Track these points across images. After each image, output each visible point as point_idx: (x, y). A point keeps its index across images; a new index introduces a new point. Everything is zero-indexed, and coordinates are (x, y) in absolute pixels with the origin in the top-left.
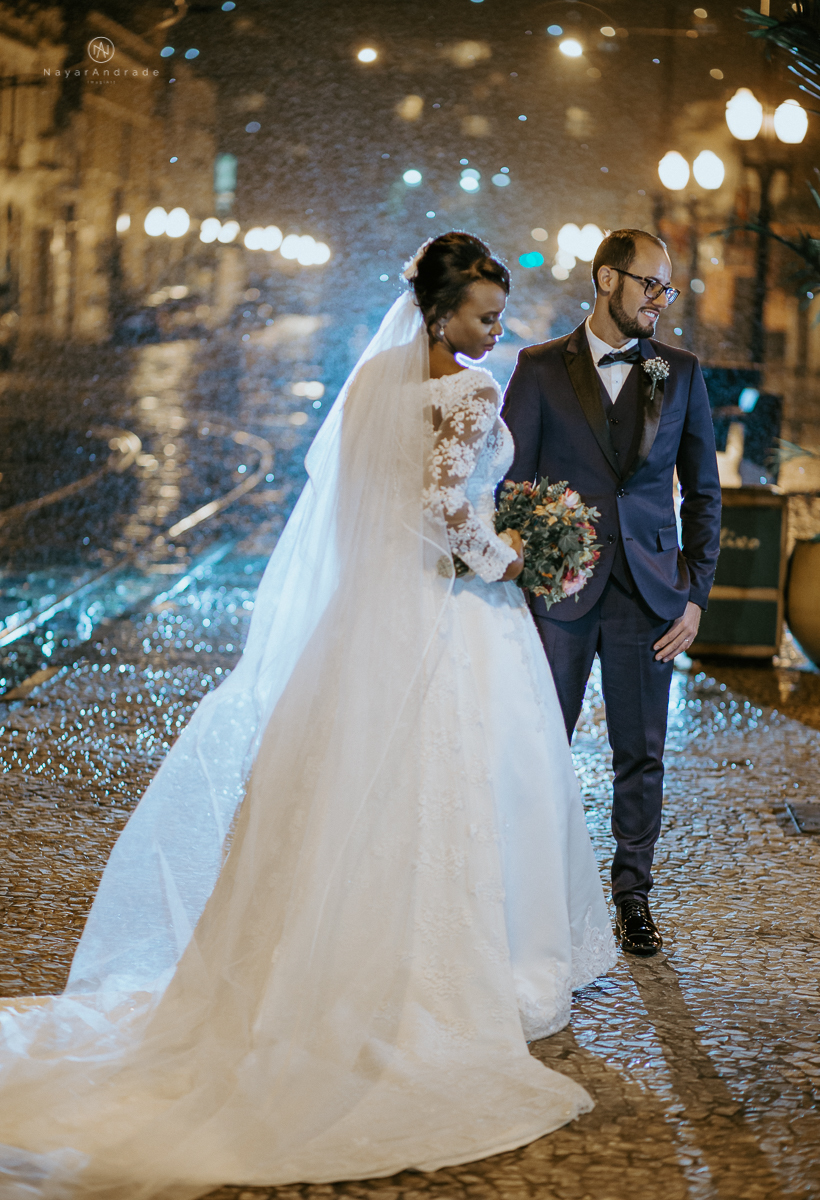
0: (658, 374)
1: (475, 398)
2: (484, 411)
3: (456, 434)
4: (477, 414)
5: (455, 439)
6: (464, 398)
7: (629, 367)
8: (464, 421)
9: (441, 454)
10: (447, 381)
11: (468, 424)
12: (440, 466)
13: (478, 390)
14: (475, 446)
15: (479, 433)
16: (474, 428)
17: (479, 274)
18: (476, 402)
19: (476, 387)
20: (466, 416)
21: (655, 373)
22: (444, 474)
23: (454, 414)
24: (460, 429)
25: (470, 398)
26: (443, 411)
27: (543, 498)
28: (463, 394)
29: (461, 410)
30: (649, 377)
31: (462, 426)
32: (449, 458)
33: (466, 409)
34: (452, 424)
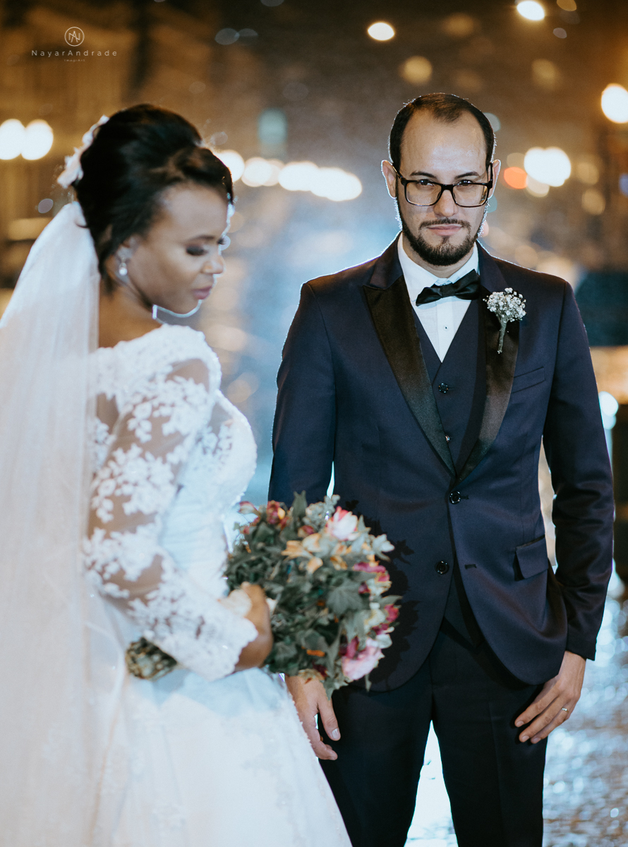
0: (508, 313)
1: (170, 377)
2: (185, 398)
3: (137, 441)
4: (173, 405)
5: (135, 450)
6: (152, 379)
7: (466, 304)
8: (150, 419)
9: (112, 476)
10: (125, 350)
11: (157, 422)
12: (111, 497)
13: (174, 365)
14: (173, 458)
15: (178, 438)
16: (167, 429)
17: (180, 174)
18: (171, 384)
19: (172, 359)
20: (154, 409)
21: (503, 312)
22: (118, 511)
23: (135, 406)
24: (143, 432)
25: (160, 378)
26: (120, 402)
28: (149, 373)
29: (145, 400)
30: (494, 318)
31: (147, 426)
32: (126, 482)
33: (154, 398)
34: (132, 424)
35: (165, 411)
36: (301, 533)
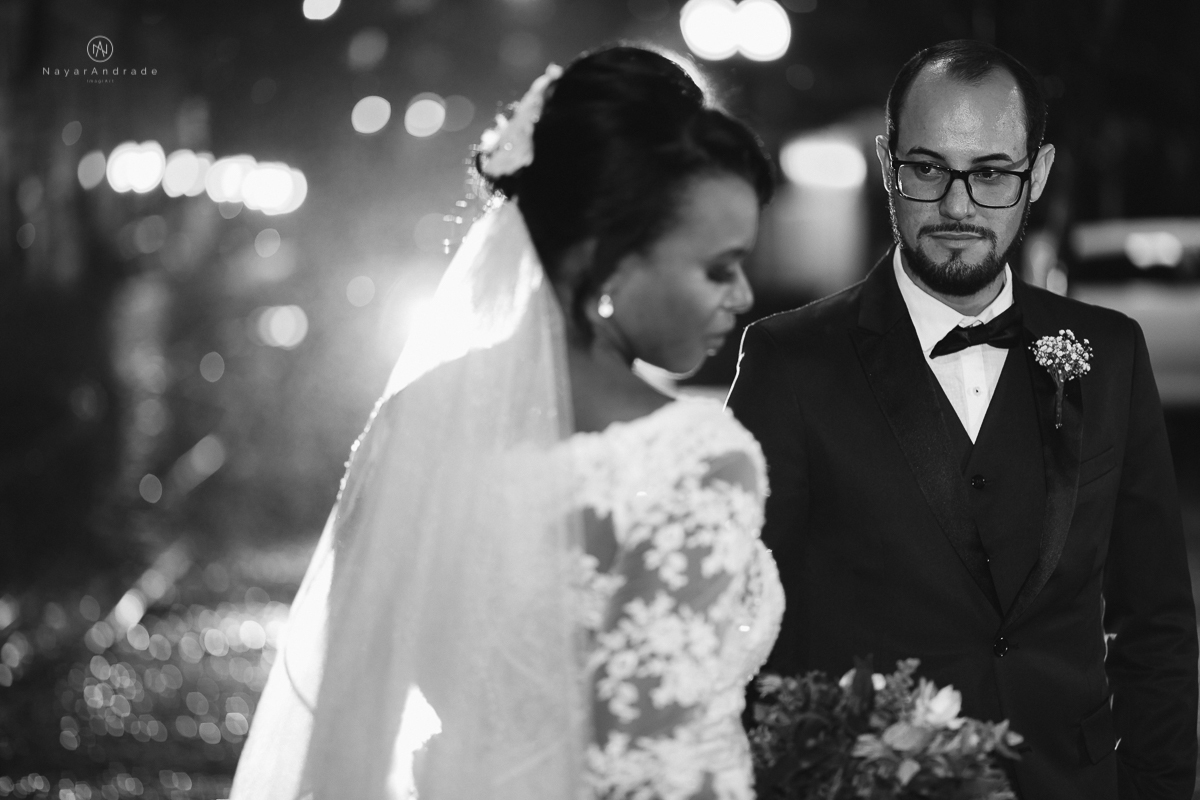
0: (1068, 368)
1: (706, 482)
2: (732, 516)
3: (665, 586)
4: (716, 528)
5: (663, 602)
6: (679, 485)
7: (1002, 355)
8: (684, 550)
9: (629, 645)
10: (625, 438)
11: (695, 556)
12: (632, 680)
13: (710, 461)
14: (717, 613)
15: (722, 578)
16: (710, 566)
17: (702, 153)
18: (709, 495)
19: (703, 452)
20: (689, 534)
21: (1061, 366)
22: (644, 702)
23: (655, 530)
24: (673, 572)
25: (692, 484)
26: (622, 523)
27: (868, 714)
28: (673, 475)
29: (672, 519)
30: (1044, 375)
31: (678, 562)
32: (653, 656)
33: (687, 515)
34: (652, 559)
35: (704, 538)
36: (875, 721)
